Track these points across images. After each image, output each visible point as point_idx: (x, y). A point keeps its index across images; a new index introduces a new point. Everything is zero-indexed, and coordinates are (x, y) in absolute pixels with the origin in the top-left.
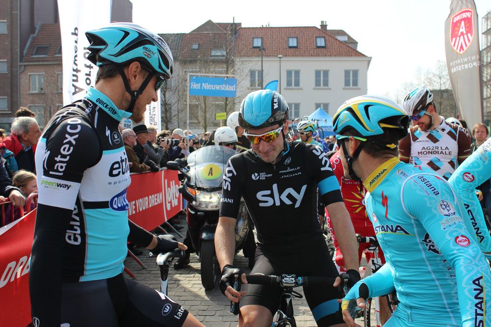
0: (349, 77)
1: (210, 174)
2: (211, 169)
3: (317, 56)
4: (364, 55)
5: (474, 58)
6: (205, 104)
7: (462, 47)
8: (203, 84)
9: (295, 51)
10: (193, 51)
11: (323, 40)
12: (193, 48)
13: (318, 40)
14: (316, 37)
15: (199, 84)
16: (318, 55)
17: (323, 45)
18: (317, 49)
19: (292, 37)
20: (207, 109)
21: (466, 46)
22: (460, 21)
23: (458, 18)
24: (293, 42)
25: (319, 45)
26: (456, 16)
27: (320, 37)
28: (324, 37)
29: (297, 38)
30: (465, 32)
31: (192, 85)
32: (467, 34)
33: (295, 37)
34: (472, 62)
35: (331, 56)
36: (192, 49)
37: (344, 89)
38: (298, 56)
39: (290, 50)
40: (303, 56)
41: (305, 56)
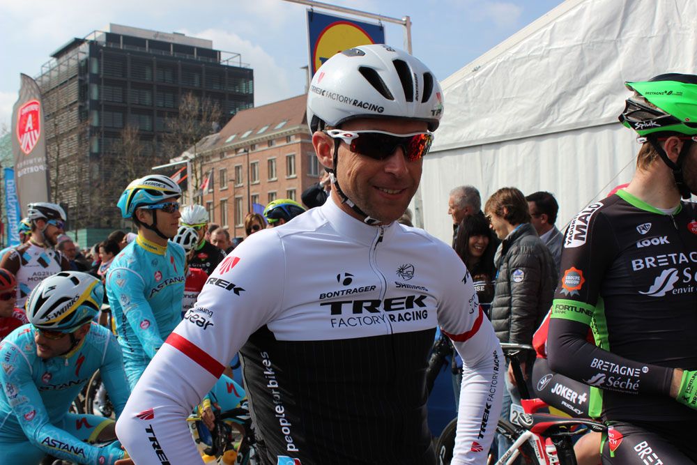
5: (40, 160)
7: (28, 146)
21: (32, 144)
22: (27, 115)
23: (26, 110)
26: (24, 108)
30: (32, 128)
32: (33, 130)
34: (38, 164)
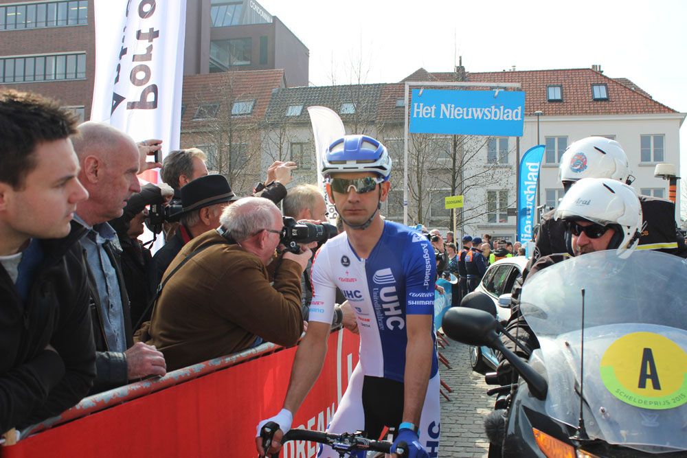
0: (649, 146)
1: (649, 382)
2: (648, 354)
3: (594, 113)
4: (673, 111)
6: (420, 187)
8: (443, 106)
9: (558, 107)
10: (399, 109)
11: (603, 88)
12: (397, 105)
13: (596, 88)
14: (592, 85)
15: (433, 108)
16: (596, 112)
17: (604, 96)
18: (595, 103)
19: (554, 86)
20: (424, 194)
24: (555, 93)
25: (597, 96)
27: (598, 85)
28: (606, 85)
29: (561, 86)
31: (416, 110)
33: (557, 86)
35: (617, 113)
36: (397, 107)
37: (640, 166)
38: (564, 114)
39: (551, 105)
40: (571, 114)
41: (575, 113)
